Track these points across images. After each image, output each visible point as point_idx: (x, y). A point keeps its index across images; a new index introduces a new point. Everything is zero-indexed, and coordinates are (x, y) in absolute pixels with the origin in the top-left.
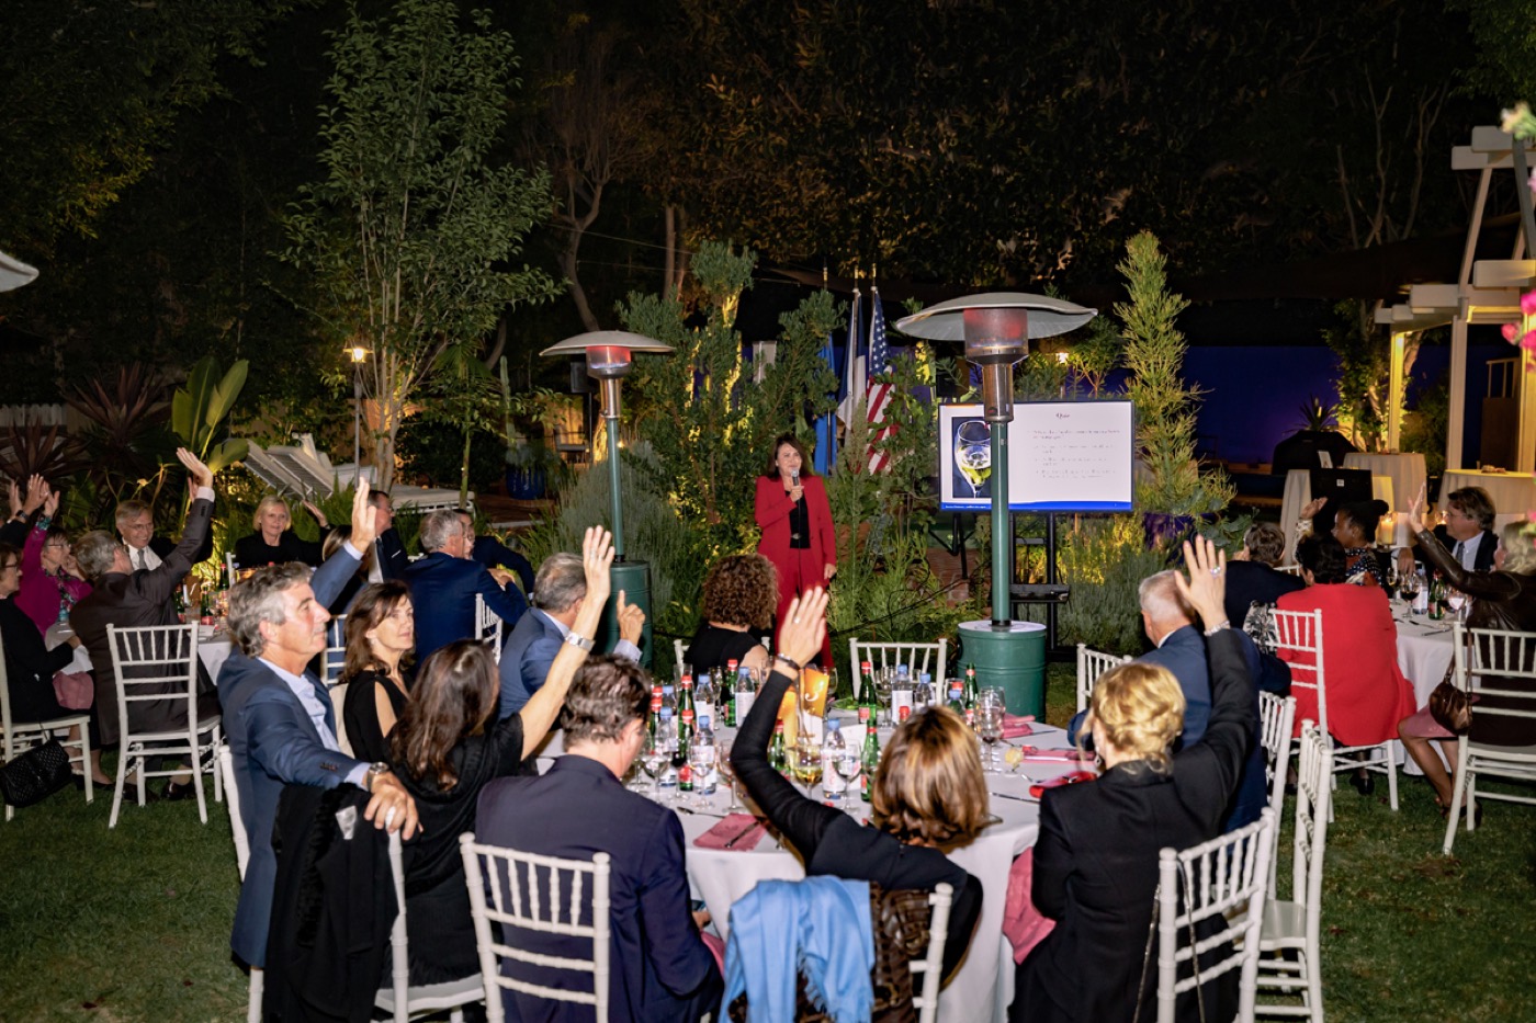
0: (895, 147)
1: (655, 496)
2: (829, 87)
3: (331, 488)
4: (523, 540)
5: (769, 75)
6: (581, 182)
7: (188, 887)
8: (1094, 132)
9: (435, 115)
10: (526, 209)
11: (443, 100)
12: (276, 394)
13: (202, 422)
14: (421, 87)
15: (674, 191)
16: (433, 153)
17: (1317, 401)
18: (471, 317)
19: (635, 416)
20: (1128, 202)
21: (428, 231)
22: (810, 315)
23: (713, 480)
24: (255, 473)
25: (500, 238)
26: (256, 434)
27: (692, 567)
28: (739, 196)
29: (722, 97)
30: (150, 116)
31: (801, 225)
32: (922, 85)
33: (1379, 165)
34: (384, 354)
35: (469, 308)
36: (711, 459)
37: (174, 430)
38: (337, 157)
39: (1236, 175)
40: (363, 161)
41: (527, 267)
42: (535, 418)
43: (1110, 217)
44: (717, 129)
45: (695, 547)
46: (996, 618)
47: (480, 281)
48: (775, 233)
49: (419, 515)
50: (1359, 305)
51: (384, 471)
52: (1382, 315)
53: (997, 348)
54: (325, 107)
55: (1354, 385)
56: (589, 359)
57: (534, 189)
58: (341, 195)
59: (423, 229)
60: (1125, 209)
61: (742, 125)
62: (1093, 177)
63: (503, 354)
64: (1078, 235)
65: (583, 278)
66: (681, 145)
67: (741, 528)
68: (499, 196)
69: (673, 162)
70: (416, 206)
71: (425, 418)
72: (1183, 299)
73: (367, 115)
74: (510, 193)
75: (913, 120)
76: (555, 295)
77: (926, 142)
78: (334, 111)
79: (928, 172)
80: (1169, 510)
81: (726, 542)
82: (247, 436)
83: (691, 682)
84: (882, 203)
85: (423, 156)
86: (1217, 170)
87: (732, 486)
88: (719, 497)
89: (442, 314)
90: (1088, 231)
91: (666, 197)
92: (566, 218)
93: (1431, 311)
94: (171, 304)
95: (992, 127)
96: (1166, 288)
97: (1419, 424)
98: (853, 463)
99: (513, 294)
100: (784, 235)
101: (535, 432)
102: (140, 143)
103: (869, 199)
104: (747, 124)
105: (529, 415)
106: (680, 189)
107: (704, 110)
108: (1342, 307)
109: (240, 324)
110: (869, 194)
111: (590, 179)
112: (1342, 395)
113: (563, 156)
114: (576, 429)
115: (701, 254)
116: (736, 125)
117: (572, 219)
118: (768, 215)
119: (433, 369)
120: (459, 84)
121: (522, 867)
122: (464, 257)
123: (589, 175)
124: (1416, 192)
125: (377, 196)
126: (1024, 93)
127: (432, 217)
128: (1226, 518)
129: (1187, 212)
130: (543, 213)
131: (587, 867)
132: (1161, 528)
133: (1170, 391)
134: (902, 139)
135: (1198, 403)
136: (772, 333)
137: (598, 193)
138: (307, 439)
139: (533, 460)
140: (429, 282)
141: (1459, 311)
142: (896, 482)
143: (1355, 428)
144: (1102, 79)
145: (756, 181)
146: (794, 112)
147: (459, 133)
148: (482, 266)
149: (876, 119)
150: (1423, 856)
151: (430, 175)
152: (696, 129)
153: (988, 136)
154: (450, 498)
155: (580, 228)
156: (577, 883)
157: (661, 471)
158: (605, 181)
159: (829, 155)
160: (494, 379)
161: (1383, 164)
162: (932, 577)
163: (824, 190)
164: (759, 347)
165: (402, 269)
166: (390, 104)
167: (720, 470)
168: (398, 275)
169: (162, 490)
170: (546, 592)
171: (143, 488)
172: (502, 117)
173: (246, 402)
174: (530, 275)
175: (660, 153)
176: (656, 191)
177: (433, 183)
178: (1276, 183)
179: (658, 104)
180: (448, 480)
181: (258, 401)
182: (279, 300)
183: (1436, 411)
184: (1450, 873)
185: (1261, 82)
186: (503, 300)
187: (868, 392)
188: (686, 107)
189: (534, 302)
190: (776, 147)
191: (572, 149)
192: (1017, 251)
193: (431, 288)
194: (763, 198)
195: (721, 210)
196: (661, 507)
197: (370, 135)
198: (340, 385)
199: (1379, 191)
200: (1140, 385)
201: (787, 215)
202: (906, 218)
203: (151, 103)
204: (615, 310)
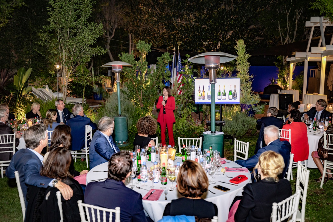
0: (181, 21)
1: (128, 100)
2: (166, 7)
3: (52, 98)
4: (97, 111)
5: (153, 4)
6: (110, 28)
7: (12, 201)
8: (226, 18)
9: (75, 10)
10: (97, 32)
11: (77, 6)
12: (39, 76)
13: (21, 83)
14: (72, 3)
15: (131, 30)
16: (75, 19)
17: (273, 78)
18: (84, 58)
19: (123, 81)
20: (232, 34)
21: (74, 38)
22: (164, 58)
23: (141, 96)
24: (35, 94)
25: (91, 39)
26: (35, 85)
27: (137, 117)
28: (146, 32)
29: (142, 9)
30: (7, 10)
31: (160, 38)
32: (187, 7)
33: (287, 26)
34: (64, 67)
35: (84, 56)
36: (141, 92)
37: (14, 84)
38: (52, 20)
39: (256, 28)
40: (58, 21)
41: (97, 46)
42: (100, 82)
43: (228, 37)
44: (141, 16)
45: (138, 112)
46: (212, 131)
47: (86, 49)
48: (154, 40)
49: (73, 104)
50: (282, 57)
51: (64, 94)
52: (288, 59)
53: (213, 65)
54: (49, 8)
55: (281, 75)
56: (112, 68)
57: (99, 28)
58: (53, 29)
59: (73, 37)
60: (232, 35)
61: (147, 15)
62: (225, 28)
63: (93, 67)
64: (221, 41)
65: (111, 50)
66: (133, 20)
67: (148, 108)
68: (91, 30)
69: (131, 24)
70: (71, 31)
71: (74, 82)
72: (250, 55)
73: (59, 10)
74: (93, 29)
75: (185, 15)
76: (104, 53)
77: (188, 20)
78: (51, 8)
79: (189, 26)
80: (246, 103)
81: (145, 111)
82: (33, 86)
83: (140, 151)
84: (178, 33)
85: (73, 20)
86: (252, 26)
87: (146, 98)
88: (143, 100)
89: (78, 57)
90: (224, 40)
91: (129, 32)
92: (107, 36)
93: (300, 58)
94: (14, 55)
95: (203, 16)
96: (246, 52)
97: (295, 83)
98: (174, 93)
99: (94, 53)
100: (156, 41)
101: (100, 85)
102: (5, 17)
103: (175, 33)
104: (148, 15)
105: (98, 81)
106: (133, 30)
107: (138, 12)
108: (279, 57)
109: (31, 60)
110: (175, 32)
111: (112, 27)
112: (279, 77)
113: (106, 22)
114: (109, 84)
115: (139, 43)
116: (145, 15)
117: (108, 36)
118: (152, 36)
119: (76, 70)
120: (81, 3)
121: (95, 210)
122: (83, 44)
123: (112, 26)
124: (295, 32)
125: (62, 29)
126: (210, 9)
127: (75, 35)
128: (259, 105)
129: (245, 36)
130: (101, 34)
131: (114, 211)
132: (244, 108)
133: (246, 76)
134: (182, 19)
135: (253, 79)
136: (155, 62)
137: (114, 30)
138: (47, 86)
139: (100, 91)
140: (74, 50)
141: (306, 58)
142: (184, 97)
143: (281, 84)
144: (227, 6)
145: (150, 28)
146: (158, 13)
147: (81, 14)
148: (87, 46)
149: (177, 14)
150: (316, 189)
151: (74, 24)
152: (136, 16)
153: (202, 18)
154: (80, 100)
155: (110, 38)
156: (111, 215)
157: (130, 94)
158: (116, 28)
159: (166, 22)
160: (90, 73)
161: (288, 26)
162: (192, 119)
163: (165, 30)
164: (152, 66)
165: (68, 47)
166: (64, 7)
167: (143, 94)
168: (67, 48)
169: (12, 98)
170: (101, 126)
171: (7, 98)
172: (91, 11)
173: (32, 78)
174: (98, 48)
175: (128, 22)
176: (127, 30)
177: (75, 26)
178: (265, 30)
179: (127, 10)
180: (80, 96)
181: (35, 78)
182: (39, 54)
183: (299, 80)
184: (323, 193)
185: (262, 7)
186: (92, 54)
187: (177, 76)
188: (134, 11)
189: (99, 55)
190: (154, 20)
191: (108, 20)
192: (208, 45)
193: (75, 51)
194: (151, 32)
195: (142, 35)
196: (129, 103)
197: (60, 14)
198: (54, 74)
199: (287, 32)
200: (240, 75)
201: (157, 36)
202: (183, 37)
203: (8, 7)
204: (119, 56)
